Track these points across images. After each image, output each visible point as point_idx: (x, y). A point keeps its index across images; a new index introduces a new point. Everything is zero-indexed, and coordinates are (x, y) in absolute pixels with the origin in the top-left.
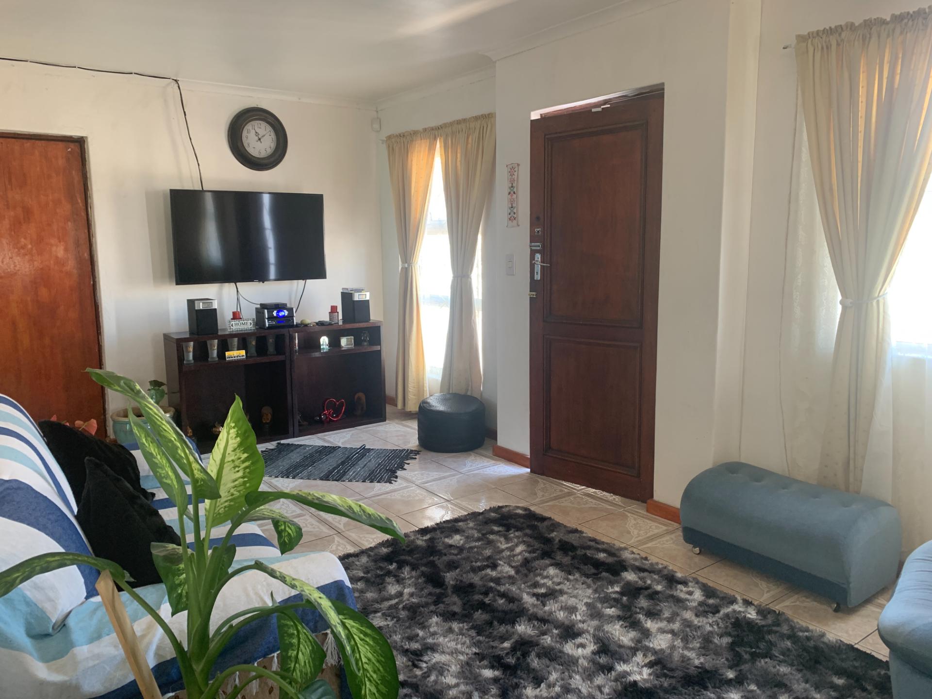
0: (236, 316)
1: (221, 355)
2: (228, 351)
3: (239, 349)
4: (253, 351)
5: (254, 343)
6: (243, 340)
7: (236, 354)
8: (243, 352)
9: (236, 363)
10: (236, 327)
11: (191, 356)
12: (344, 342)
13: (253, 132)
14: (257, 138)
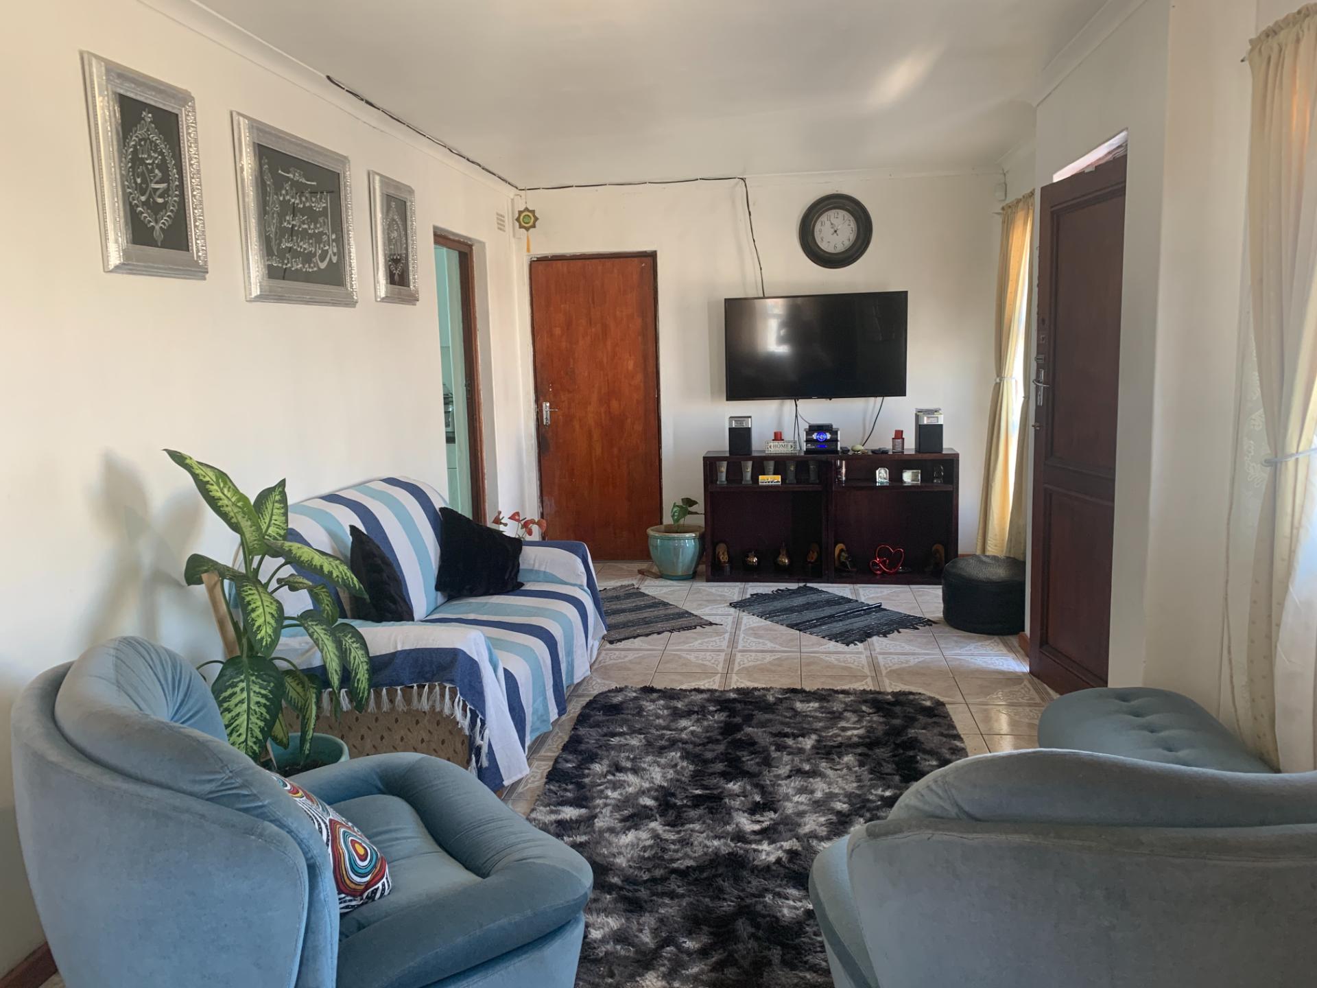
0: (778, 437)
1: (755, 479)
2: (764, 474)
3: (774, 474)
4: (791, 477)
5: (792, 468)
6: (780, 463)
7: (770, 479)
8: (779, 478)
9: (770, 490)
10: (776, 449)
11: (724, 478)
12: (907, 477)
13: (828, 224)
14: (833, 230)
